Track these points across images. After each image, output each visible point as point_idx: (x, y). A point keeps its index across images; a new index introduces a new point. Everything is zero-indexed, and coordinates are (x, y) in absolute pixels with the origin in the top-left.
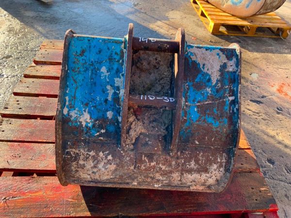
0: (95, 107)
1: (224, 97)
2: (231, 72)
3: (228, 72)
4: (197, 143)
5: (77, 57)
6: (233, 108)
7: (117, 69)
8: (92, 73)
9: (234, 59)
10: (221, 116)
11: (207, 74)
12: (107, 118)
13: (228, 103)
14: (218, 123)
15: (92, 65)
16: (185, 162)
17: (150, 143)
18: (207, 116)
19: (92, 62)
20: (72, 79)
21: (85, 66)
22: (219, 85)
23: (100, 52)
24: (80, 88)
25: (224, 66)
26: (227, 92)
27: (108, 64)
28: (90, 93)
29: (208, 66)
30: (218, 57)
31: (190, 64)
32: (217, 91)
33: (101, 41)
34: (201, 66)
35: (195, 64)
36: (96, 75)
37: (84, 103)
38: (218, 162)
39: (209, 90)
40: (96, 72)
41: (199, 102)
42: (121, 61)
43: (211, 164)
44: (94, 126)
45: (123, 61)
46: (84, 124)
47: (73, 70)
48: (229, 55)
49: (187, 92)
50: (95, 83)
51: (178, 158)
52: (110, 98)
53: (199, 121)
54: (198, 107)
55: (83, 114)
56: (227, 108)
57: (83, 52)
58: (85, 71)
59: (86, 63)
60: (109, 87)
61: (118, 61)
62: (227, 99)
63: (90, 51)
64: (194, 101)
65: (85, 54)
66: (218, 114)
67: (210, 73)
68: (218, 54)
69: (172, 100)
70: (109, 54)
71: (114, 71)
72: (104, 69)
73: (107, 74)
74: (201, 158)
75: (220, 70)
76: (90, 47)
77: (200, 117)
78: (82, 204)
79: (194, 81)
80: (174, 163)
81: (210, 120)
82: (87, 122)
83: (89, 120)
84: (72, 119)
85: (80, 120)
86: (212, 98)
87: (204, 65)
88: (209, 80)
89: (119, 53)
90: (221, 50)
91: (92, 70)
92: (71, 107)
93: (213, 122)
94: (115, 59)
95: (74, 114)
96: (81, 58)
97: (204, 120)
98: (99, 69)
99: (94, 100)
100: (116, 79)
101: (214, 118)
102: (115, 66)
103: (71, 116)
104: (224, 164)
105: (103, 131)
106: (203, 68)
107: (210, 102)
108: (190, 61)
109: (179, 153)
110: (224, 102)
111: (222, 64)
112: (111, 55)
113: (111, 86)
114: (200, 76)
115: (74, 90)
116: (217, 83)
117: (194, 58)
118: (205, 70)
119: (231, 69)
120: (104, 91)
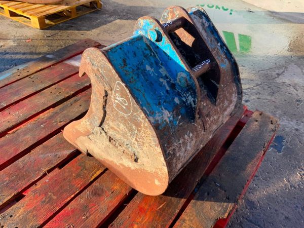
0: (165, 102)
2: (208, 27)
5: (124, 69)
7: (155, 62)
8: (144, 76)
9: (204, 17)
12: (177, 104)
13: (220, 48)
15: (138, 69)
16: (223, 104)
17: (205, 104)
19: (137, 66)
20: (135, 90)
21: (135, 73)
23: (135, 54)
24: (145, 94)
25: (203, 24)
26: (215, 42)
27: (147, 61)
28: (155, 93)
33: (128, 44)
36: (147, 75)
37: (157, 103)
38: (234, 92)
40: (145, 73)
42: (152, 54)
43: (232, 96)
44: (174, 117)
45: (153, 53)
46: (168, 120)
47: (130, 82)
48: (199, 15)
50: (151, 83)
52: (168, 88)
55: (163, 113)
57: (124, 61)
58: (138, 77)
59: (133, 70)
60: (161, 80)
61: (151, 55)
63: (128, 58)
65: (127, 62)
70: (141, 53)
71: (155, 65)
72: (148, 68)
73: (153, 70)
75: (203, 29)
76: (126, 54)
78: (171, 200)
82: (169, 117)
83: (169, 115)
84: (160, 123)
85: (165, 119)
89: (147, 48)
91: (142, 73)
94: (148, 54)
95: (158, 118)
96: (127, 68)
98: (145, 70)
99: (160, 96)
100: (161, 70)
102: (153, 60)
103: (158, 121)
105: (180, 117)
111: (201, 24)
112: (144, 54)
113: (161, 78)
115: (143, 99)
116: (208, 38)
119: (207, 25)
120: (161, 85)
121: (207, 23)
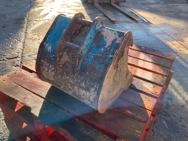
0: (55, 44)
1: (108, 55)
2: (117, 44)
3: (116, 43)
4: (88, 74)
5: (58, 24)
6: (110, 61)
9: (122, 38)
10: (102, 64)
11: (105, 42)
13: (109, 58)
14: (99, 66)
16: (80, 82)
17: (69, 67)
18: (96, 61)
19: (62, 27)
21: (59, 28)
22: (109, 48)
25: (115, 40)
26: (111, 53)
29: (108, 38)
30: (114, 35)
31: (100, 35)
32: (106, 51)
34: (104, 37)
35: (102, 36)
36: (61, 32)
37: (52, 42)
38: (95, 87)
39: (103, 49)
41: (95, 54)
43: (91, 88)
44: (51, 52)
46: (48, 50)
47: (54, 29)
48: (121, 35)
49: (92, 48)
51: (78, 79)
53: (91, 62)
54: (94, 56)
55: (49, 46)
56: (107, 60)
57: (61, 22)
58: (58, 30)
62: (109, 56)
64: (93, 53)
66: (101, 62)
67: (107, 41)
68: (115, 34)
74: (87, 82)
75: (113, 42)
76: (64, 21)
77: (93, 61)
79: (98, 44)
80: (76, 80)
81: (96, 63)
82: (49, 50)
83: (50, 49)
85: (48, 48)
86: (103, 54)
87: (106, 37)
88: (105, 45)
90: (118, 32)
91: (61, 30)
92: (47, 43)
93: (98, 65)
97: (94, 63)
98: (63, 30)
101: (99, 63)
103: (46, 46)
104: (97, 90)
105: (54, 56)
106: (105, 39)
107: (101, 55)
108: (101, 34)
109: (79, 76)
110: (107, 57)
111: (115, 39)
114: (102, 42)
115: (51, 36)
116: (108, 47)
117: (103, 33)
118: (105, 40)
119: (118, 42)
121: (120, 42)
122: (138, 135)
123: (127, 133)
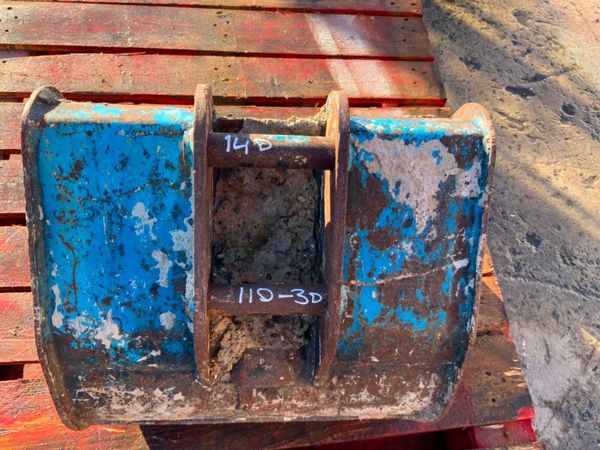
0: (128, 305)
1: (443, 262)
2: (466, 199)
3: (458, 198)
4: (376, 360)
5: (65, 183)
6: (462, 287)
7: (176, 207)
8: (111, 223)
9: (477, 165)
10: (434, 307)
11: (405, 207)
12: (162, 328)
13: (451, 275)
14: (424, 321)
15: (108, 200)
16: (347, 394)
17: (267, 367)
18: (400, 308)
19: (106, 193)
20: (59, 240)
21: (89, 204)
22: (434, 232)
23: (124, 163)
24: (83, 262)
25: (449, 185)
26: (452, 249)
27: (150, 196)
28: (112, 274)
29: (409, 186)
30: (435, 160)
31: (364, 185)
32: (428, 249)
33: (122, 133)
34: (392, 187)
35: (376, 182)
36: (121, 225)
37: (101, 297)
38: (419, 389)
39: (407, 246)
40: (121, 218)
41: (382, 277)
42: (183, 185)
43: (403, 393)
44: (131, 346)
45: (189, 185)
46: (107, 344)
47: (59, 219)
48: (464, 153)
49: (355, 256)
50: (121, 248)
51: (332, 388)
52: (163, 281)
53: (380, 320)
54: (380, 288)
55: (100, 324)
56: (447, 286)
57: (78, 167)
58: (91, 218)
59: (89, 197)
60: (157, 255)
61: (176, 186)
62: (450, 267)
63: (96, 164)
64: (370, 275)
65: (84, 172)
66: (425, 302)
67: (411, 204)
68: (436, 154)
69: (316, 297)
70: (148, 168)
71: (167, 214)
72: (140, 210)
73: (151, 222)
74: (382, 385)
75: (439, 196)
76: (95, 153)
77: (384, 311)
79: (371, 226)
80: (323, 396)
81: (407, 316)
82: (113, 340)
83: (117, 336)
84: (76, 336)
85: (97, 337)
86: (414, 265)
87: (398, 184)
88: (410, 222)
89: (176, 163)
90: (447, 140)
91: (110, 215)
92: (70, 310)
93: (414, 320)
94: (166, 180)
95: (78, 325)
96: (74, 185)
97: (393, 318)
98: (126, 211)
99: (122, 288)
100: (175, 234)
101: (416, 312)
102: (171, 199)
103: (73, 331)
104: (432, 392)
105: (154, 353)
106: (397, 193)
107: (410, 275)
108: (364, 176)
109: (334, 380)
110: (442, 274)
111: (444, 180)
112: (155, 172)
113: (163, 250)
114: (387, 212)
115: (69, 271)
116: (428, 229)
117: (372, 167)
118: (401, 198)
119: (465, 193)
120: (147, 265)
121: (474, 187)
122: (520, 385)
123: (494, 400)
